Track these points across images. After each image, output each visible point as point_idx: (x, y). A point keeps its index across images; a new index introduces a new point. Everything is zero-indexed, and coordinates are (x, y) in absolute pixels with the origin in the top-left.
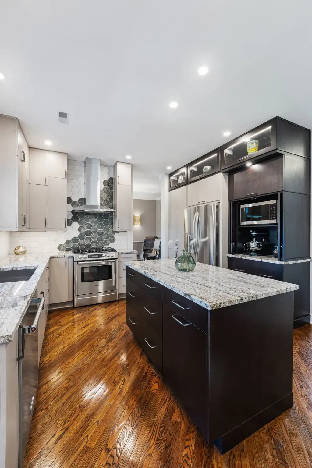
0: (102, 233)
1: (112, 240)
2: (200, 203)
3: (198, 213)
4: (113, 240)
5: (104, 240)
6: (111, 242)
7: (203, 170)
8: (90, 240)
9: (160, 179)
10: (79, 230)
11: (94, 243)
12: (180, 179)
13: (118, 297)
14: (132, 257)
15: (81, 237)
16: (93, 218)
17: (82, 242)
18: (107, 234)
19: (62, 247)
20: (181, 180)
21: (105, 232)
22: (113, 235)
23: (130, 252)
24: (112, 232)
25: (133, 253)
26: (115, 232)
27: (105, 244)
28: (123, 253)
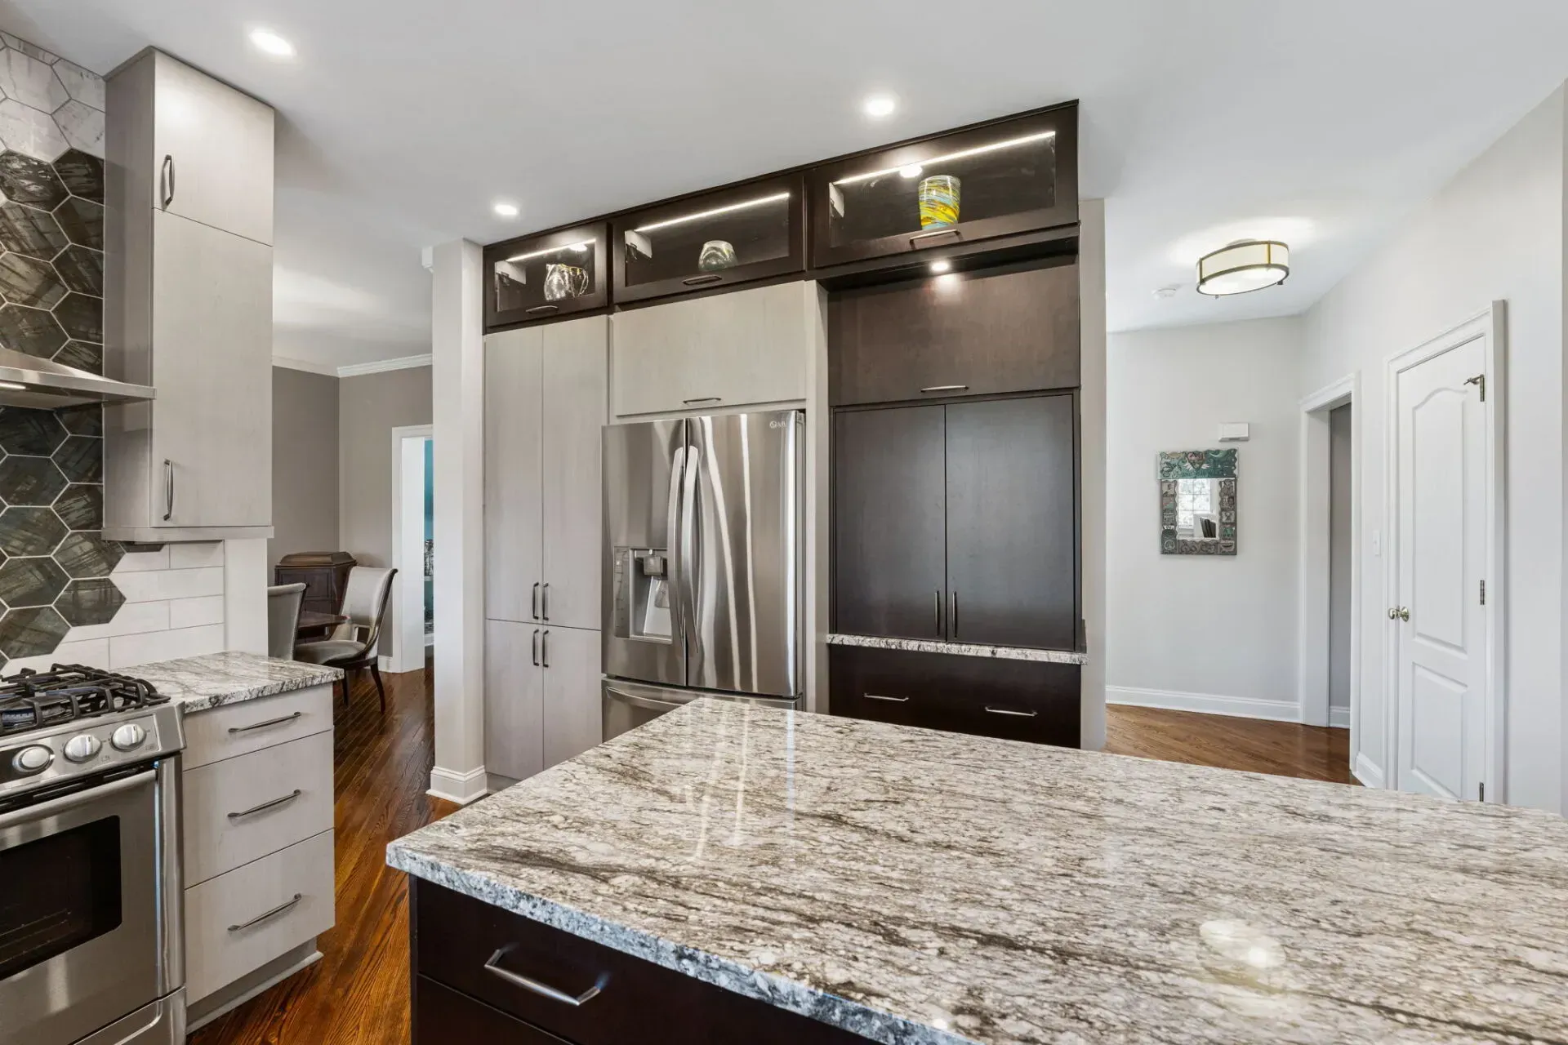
1: (89, 604)
2: (692, 405)
3: (693, 450)
4: (105, 606)
5: (5, 613)
6: (78, 622)
7: (702, 257)
9: (427, 260)
12: (555, 282)
13: (188, 1024)
14: (297, 714)
20: (560, 287)
21: (19, 552)
22: (95, 570)
23: (285, 687)
24: (91, 551)
25: (312, 686)
26: (118, 550)
27: (15, 644)
28: (226, 702)
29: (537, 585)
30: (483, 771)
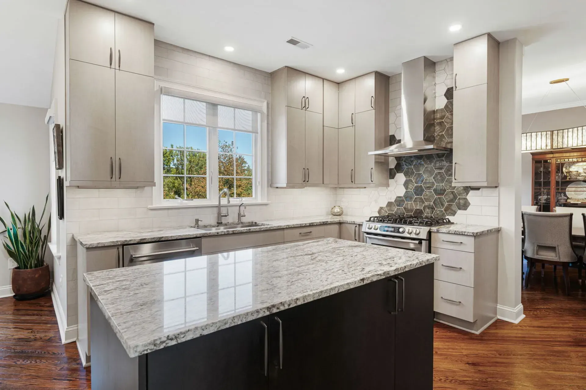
0: (441, 190)
1: (462, 205)
4: (465, 206)
5: (446, 204)
6: (460, 209)
8: (421, 203)
10: (406, 185)
11: (428, 208)
14: (462, 243)
15: (407, 196)
16: (426, 163)
17: (409, 205)
18: (452, 193)
19: (383, 211)
21: (448, 189)
22: (463, 195)
23: (456, 232)
24: (463, 189)
25: (464, 235)
26: (469, 190)
27: (448, 212)
28: (440, 231)
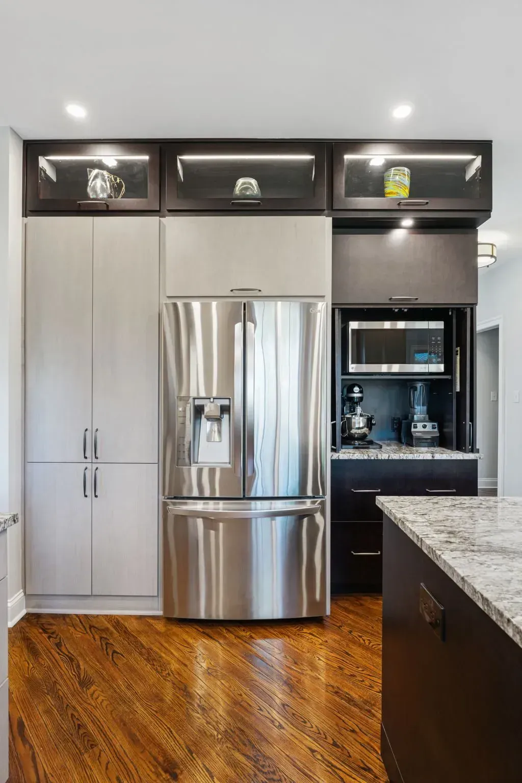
2: (237, 293)
3: (250, 325)
12: (98, 184)
29: (86, 430)
30: (23, 594)
